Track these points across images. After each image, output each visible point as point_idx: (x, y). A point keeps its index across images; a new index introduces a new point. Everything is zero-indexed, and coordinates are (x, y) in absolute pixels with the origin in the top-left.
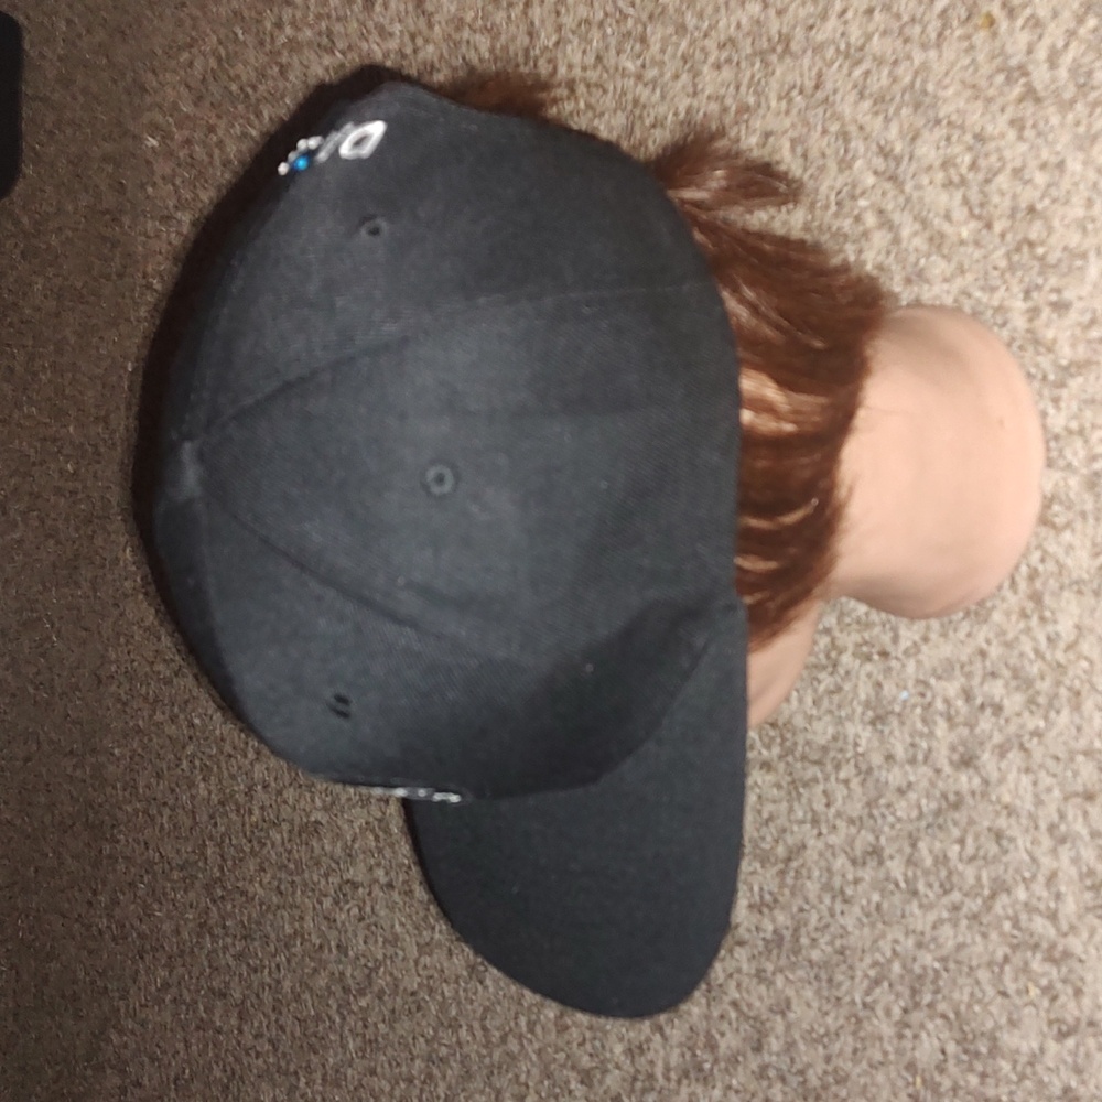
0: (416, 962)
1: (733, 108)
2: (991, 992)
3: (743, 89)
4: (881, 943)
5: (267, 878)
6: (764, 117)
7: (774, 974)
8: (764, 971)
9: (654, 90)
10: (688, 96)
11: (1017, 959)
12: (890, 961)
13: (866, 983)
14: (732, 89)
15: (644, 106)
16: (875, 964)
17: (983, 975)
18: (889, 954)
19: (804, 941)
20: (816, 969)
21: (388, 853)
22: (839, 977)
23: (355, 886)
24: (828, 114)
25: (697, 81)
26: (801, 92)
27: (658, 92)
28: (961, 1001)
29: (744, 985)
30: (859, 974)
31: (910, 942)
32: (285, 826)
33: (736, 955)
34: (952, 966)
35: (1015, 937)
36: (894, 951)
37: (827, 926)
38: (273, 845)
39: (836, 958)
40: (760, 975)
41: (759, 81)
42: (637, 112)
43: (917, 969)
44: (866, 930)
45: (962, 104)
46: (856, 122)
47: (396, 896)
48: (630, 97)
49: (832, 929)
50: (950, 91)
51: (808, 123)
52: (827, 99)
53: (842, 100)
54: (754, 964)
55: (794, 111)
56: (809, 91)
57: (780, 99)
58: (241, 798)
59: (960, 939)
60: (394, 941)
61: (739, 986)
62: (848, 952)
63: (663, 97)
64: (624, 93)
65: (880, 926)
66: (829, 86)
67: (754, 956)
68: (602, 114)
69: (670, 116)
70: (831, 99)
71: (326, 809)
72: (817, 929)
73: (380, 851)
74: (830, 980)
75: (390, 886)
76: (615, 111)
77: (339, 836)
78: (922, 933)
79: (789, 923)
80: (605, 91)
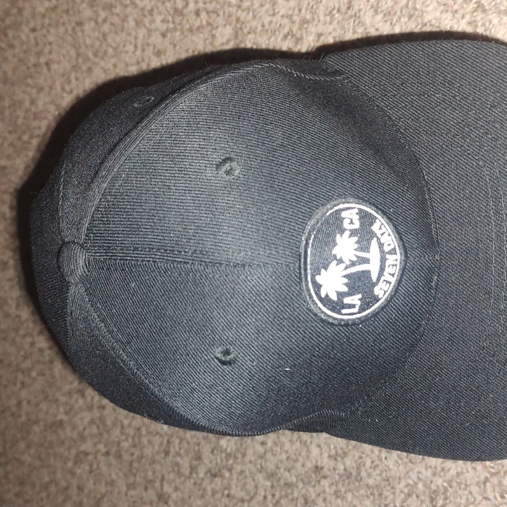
0: (126, 494)
1: (298, 21)
2: (479, 498)
3: (303, 11)
4: (411, 474)
5: (32, 451)
6: (316, 26)
7: (346, 493)
8: (340, 491)
9: (248, 14)
10: (270, 15)
11: (495, 480)
12: (416, 484)
13: (403, 495)
14: (296, 11)
15: (243, 23)
16: (408, 485)
17: (474, 489)
18: (415, 479)
19: (363, 474)
20: (371, 490)
21: (105, 436)
22: (386, 493)
23: (86, 454)
24: (356, 23)
25: (275, 7)
26: (339, 11)
27: (251, 14)
28: (461, 504)
29: (328, 499)
30: (398, 491)
31: (429, 473)
32: (42, 424)
33: (322, 483)
34: (454, 484)
35: (492, 468)
36: (419, 478)
37: (377, 466)
38: (35, 433)
39: (383, 484)
40: (337, 494)
41: (312, 7)
42: (238, 26)
43: (433, 487)
44: (401, 467)
45: (438, 14)
46: (374, 26)
47: (112, 459)
48: (234, 18)
49: (380, 468)
50: (430, 8)
51: (344, 28)
52: (355, 15)
53: (364, 15)
54: (334, 488)
55: (335, 22)
56: (343, 10)
57: (326, 15)
58: (14, 409)
59: (459, 470)
60: (112, 483)
61: (325, 500)
62: (391, 480)
63: (254, 17)
64: (230, 16)
65: (410, 465)
66: (356, 8)
67: (332, 484)
68: (217, 27)
69: (259, 28)
70: (358, 15)
71: (66, 413)
72: (371, 468)
73: (101, 434)
74: (380, 495)
75: (107, 453)
76: (225, 25)
77: (74, 427)
78: (435, 467)
79: (354, 465)
80: (218, 15)
